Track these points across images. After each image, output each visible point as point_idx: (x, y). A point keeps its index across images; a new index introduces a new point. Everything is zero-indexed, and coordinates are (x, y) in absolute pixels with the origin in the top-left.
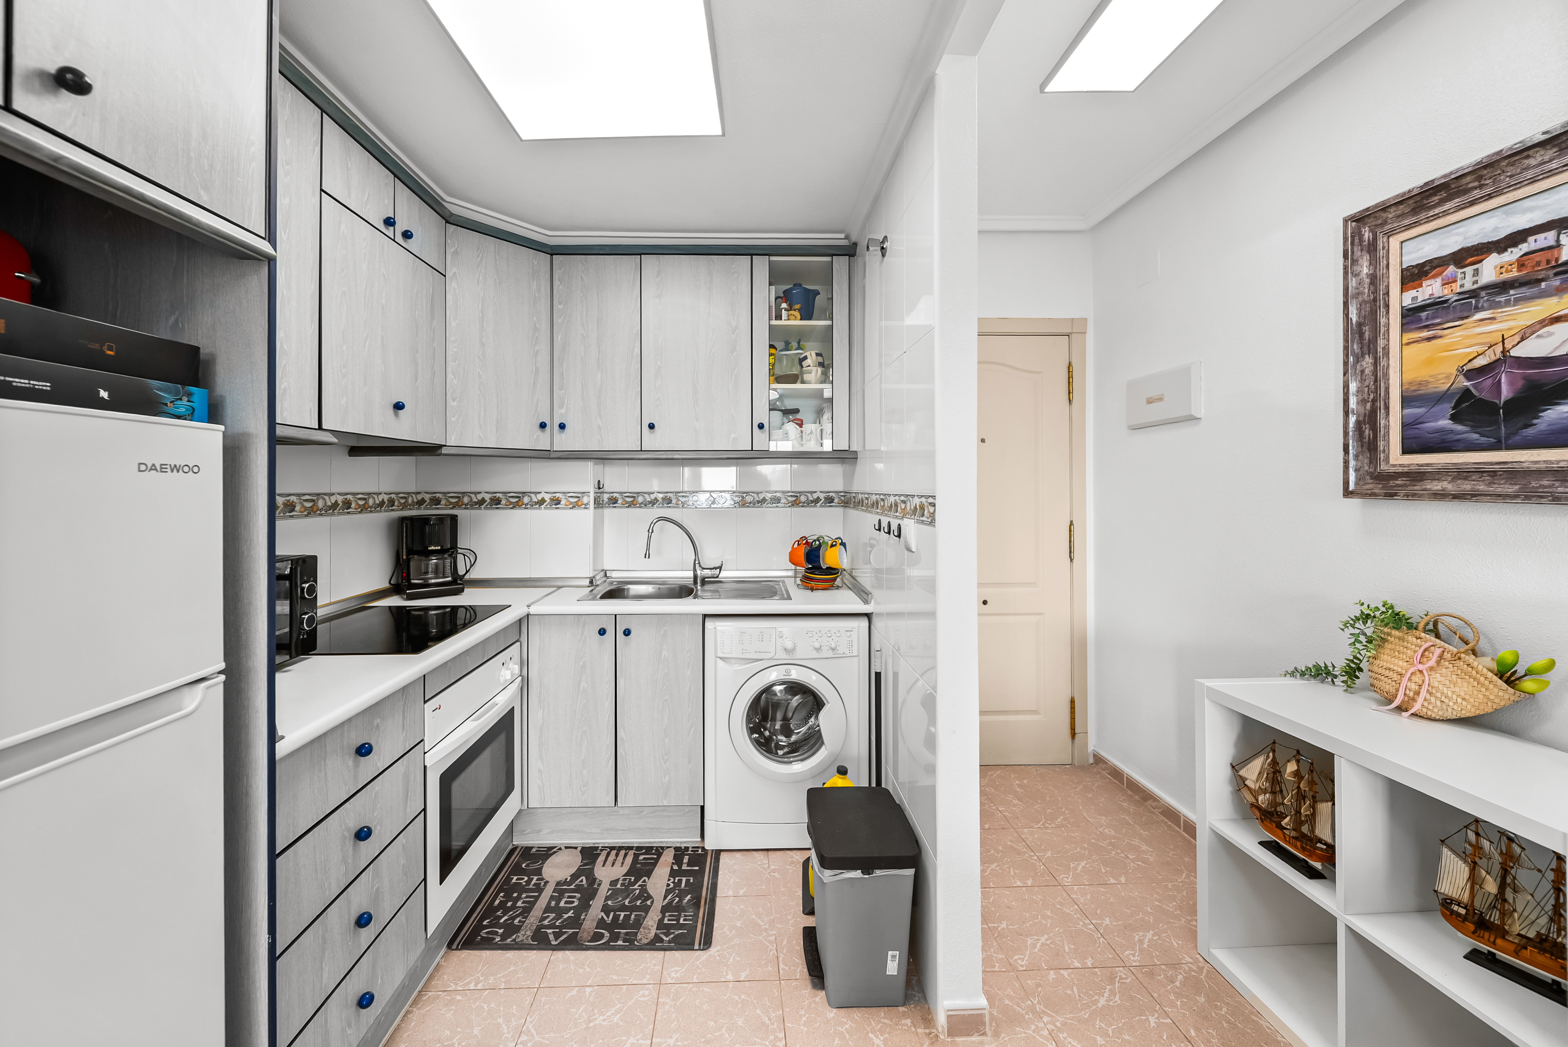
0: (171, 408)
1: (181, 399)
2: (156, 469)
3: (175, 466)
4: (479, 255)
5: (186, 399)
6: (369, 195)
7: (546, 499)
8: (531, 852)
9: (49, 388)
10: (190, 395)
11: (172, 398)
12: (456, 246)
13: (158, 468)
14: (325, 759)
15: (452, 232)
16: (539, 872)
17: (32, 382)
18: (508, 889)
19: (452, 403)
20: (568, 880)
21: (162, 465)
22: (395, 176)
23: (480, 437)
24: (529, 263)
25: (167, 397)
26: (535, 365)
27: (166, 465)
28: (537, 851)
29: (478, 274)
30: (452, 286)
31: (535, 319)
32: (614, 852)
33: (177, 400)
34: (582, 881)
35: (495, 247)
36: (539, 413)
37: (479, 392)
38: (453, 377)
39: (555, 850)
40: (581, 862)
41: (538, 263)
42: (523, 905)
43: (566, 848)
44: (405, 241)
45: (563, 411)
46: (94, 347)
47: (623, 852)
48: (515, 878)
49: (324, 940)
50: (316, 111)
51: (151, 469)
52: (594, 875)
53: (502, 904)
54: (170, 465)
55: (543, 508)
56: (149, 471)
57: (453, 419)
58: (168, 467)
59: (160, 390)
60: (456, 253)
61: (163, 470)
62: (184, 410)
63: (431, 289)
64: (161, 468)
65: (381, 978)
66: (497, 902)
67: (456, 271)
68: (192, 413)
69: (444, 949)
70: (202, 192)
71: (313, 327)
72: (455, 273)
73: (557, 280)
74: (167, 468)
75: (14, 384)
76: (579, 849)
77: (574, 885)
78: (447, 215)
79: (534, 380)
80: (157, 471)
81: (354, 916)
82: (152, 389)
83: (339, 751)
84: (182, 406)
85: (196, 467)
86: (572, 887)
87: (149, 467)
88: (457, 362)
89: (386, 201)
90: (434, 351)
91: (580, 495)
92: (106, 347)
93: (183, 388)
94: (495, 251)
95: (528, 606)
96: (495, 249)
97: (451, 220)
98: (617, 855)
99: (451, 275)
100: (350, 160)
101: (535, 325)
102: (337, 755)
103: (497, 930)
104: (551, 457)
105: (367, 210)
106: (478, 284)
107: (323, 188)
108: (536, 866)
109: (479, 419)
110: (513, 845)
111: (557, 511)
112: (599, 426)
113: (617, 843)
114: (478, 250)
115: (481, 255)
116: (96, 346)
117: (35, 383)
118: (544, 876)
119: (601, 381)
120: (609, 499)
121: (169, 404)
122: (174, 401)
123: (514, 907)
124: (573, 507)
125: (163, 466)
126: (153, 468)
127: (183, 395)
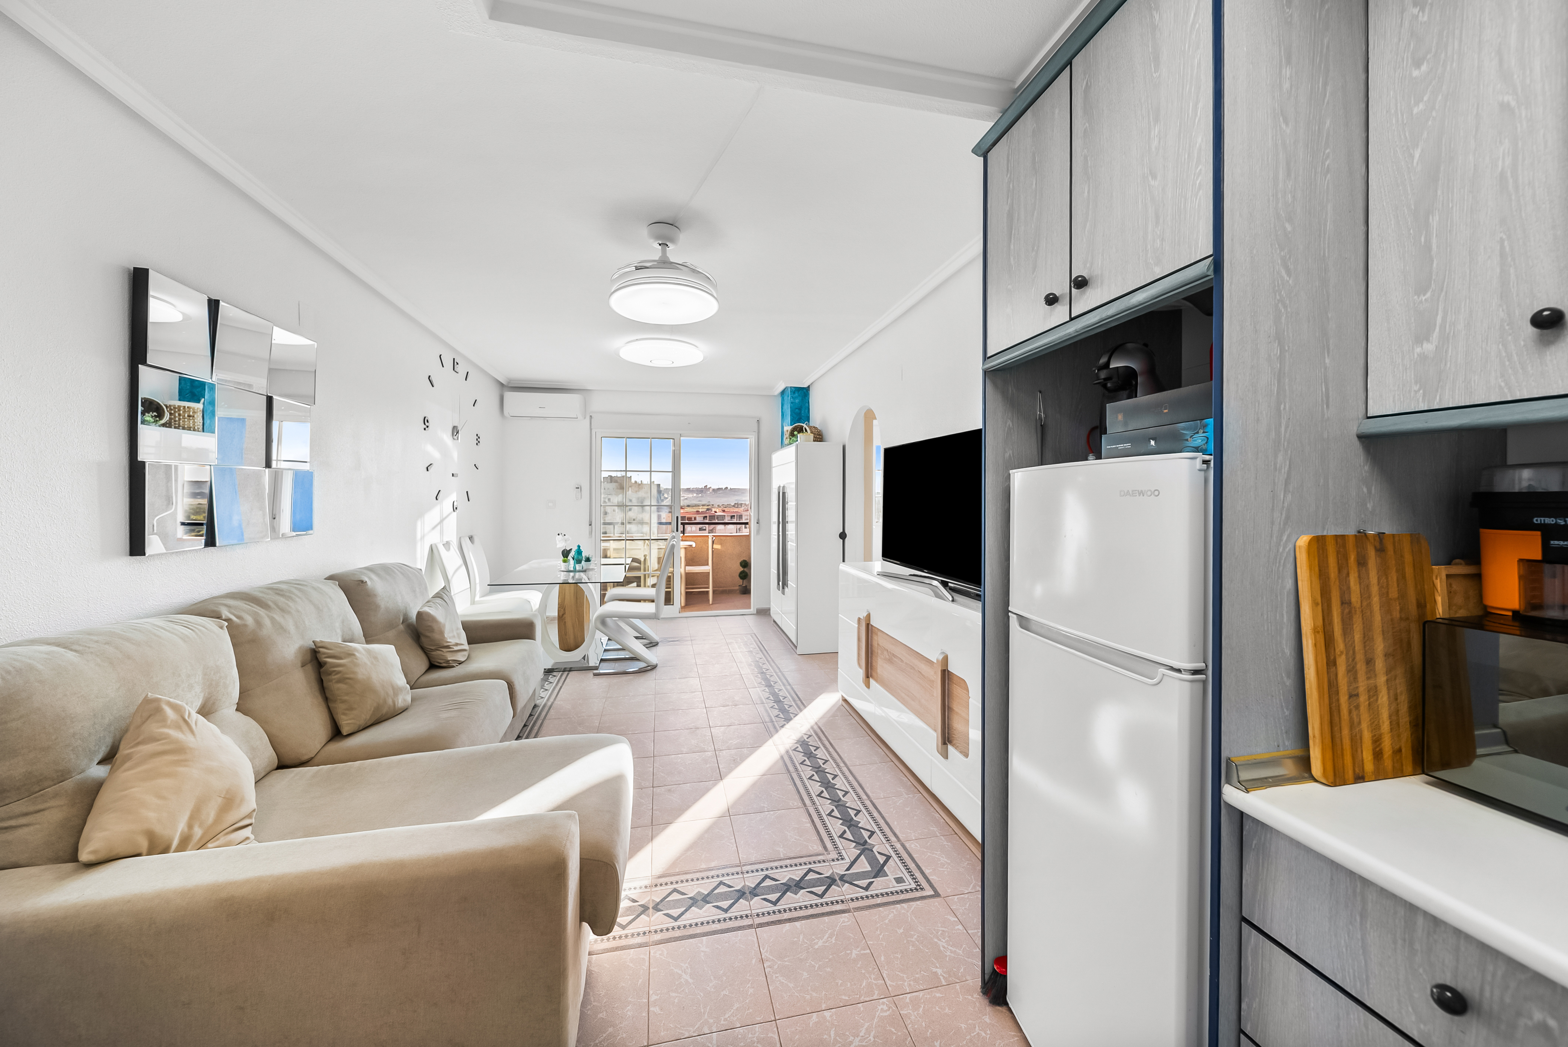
0: (1191, 442)
1: (1198, 433)
5: (1202, 431)
9: (1130, 446)
10: (1205, 426)
11: (1192, 433)
25: (1187, 433)
27: (1136, 491)
33: (1195, 434)
54: (1138, 491)
58: (1137, 492)
59: (1185, 429)
62: (1200, 441)
68: (1207, 443)
80: (1130, 496)
82: (1180, 431)
84: (1199, 438)
85: (1156, 492)
93: (1200, 424)
117: (1125, 445)
121: (1191, 438)
122: (1193, 436)
127: (1200, 429)
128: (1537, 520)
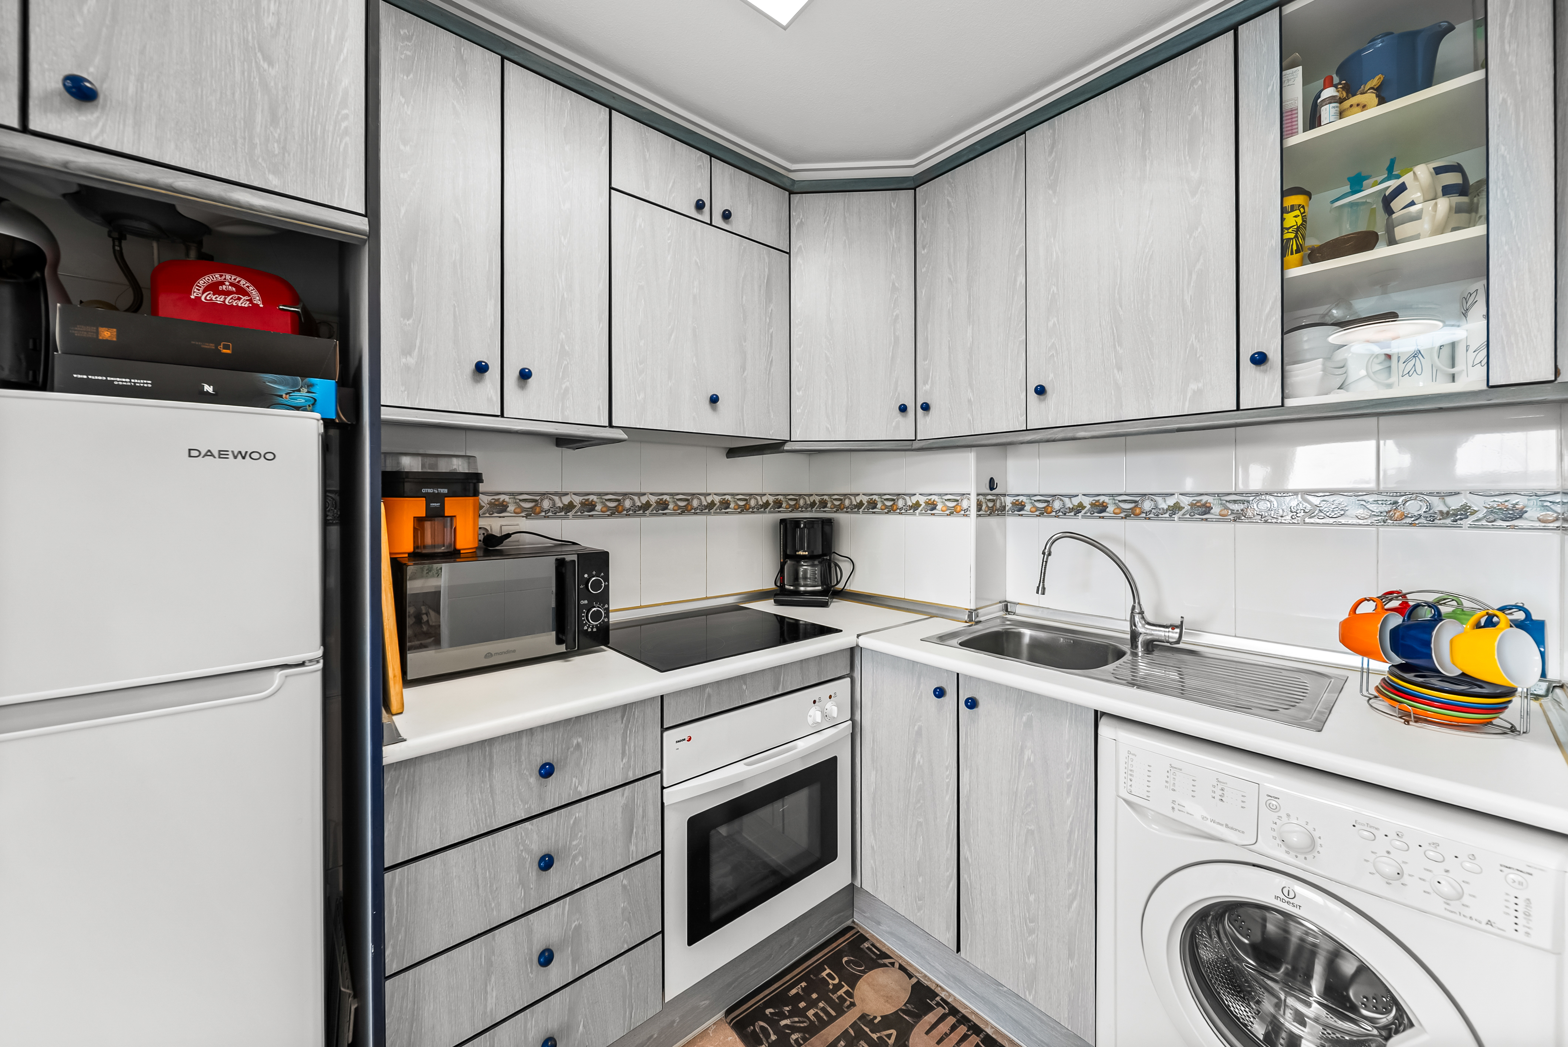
0: (287, 400)
1: (299, 391)
2: (212, 455)
3: (240, 452)
4: (826, 218)
5: (306, 390)
6: (674, 183)
7: (921, 503)
8: (862, 947)
9: (150, 386)
10: (310, 386)
11: (288, 390)
12: (801, 217)
13: (216, 454)
14: (490, 770)
15: (797, 202)
16: (853, 981)
17: (133, 381)
18: (814, 982)
19: (798, 393)
20: (876, 1021)
21: (220, 451)
22: (711, 156)
23: (827, 429)
24: (886, 209)
25: (282, 389)
26: (894, 334)
27: (227, 451)
28: (868, 948)
29: (825, 240)
30: (796, 261)
31: (893, 276)
32: (951, 1020)
33: (294, 391)
34: (889, 1036)
35: (844, 203)
36: (899, 394)
37: (826, 377)
38: (798, 364)
39: (887, 961)
40: (905, 1005)
41: (897, 205)
42: (812, 1018)
43: (901, 968)
44: (727, 223)
45: (928, 387)
46: (208, 347)
47: (962, 1029)
48: (828, 971)
49: (490, 963)
50: (602, 110)
51: (206, 455)
52: (908, 1040)
53: (798, 998)
54: (233, 452)
55: (917, 514)
56: (203, 457)
57: (799, 411)
58: (230, 453)
59: (275, 382)
60: (801, 224)
61: (222, 456)
62: (303, 401)
63: (767, 270)
64: (220, 454)
65: (584, 1026)
66: (793, 992)
67: (801, 244)
68: (313, 404)
69: (720, 1015)
70: (271, 177)
71: (601, 325)
72: (800, 246)
73: (921, 218)
74: (228, 455)
75: (116, 383)
76: (914, 980)
77: (878, 1034)
78: (788, 184)
79: (892, 353)
80: (215, 457)
81: (537, 949)
82: (265, 382)
83: (513, 764)
84: (301, 397)
85: (272, 455)
86: (875, 1036)
87: (203, 453)
88: (802, 346)
89: (699, 185)
90: (772, 336)
91: (958, 498)
92: (222, 346)
93: (302, 381)
94: (844, 207)
95: (858, 636)
96: (844, 206)
97: (796, 188)
98: (953, 1028)
99: (796, 250)
100: (648, 150)
101: (893, 284)
102: (510, 768)
103: (771, 1032)
104: (913, 447)
105: (671, 198)
106: (825, 252)
107: (613, 186)
108: (854, 970)
109: (826, 407)
110: (853, 922)
111: (933, 518)
112: (969, 401)
113: (966, 1007)
114: (825, 213)
115: (828, 218)
116: (212, 346)
117: (136, 381)
118: (857, 993)
119: (972, 338)
120: (1013, 503)
121: (284, 396)
122: (291, 393)
123: (802, 1013)
124: (951, 513)
125: (222, 453)
126: (209, 454)
127: (302, 387)
128: (424, 491)
